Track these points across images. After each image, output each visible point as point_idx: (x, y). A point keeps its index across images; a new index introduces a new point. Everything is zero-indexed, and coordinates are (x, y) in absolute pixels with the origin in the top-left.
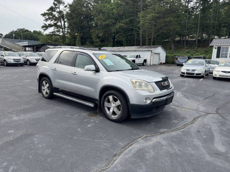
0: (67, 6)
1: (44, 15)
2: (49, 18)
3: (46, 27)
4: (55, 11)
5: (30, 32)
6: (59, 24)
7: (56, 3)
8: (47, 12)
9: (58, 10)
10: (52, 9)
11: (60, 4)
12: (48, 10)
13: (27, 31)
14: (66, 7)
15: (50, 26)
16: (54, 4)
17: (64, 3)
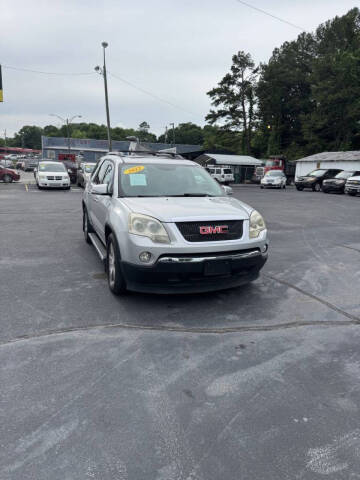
0: (257, 69)
1: (211, 94)
2: (222, 99)
3: (213, 117)
4: (233, 83)
5: (199, 128)
6: (240, 108)
7: (236, 66)
8: (220, 87)
9: (240, 80)
10: (228, 80)
11: (245, 67)
12: (221, 84)
13: (194, 126)
14: (255, 72)
15: (222, 114)
16: (233, 68)
17: (252, 65)
